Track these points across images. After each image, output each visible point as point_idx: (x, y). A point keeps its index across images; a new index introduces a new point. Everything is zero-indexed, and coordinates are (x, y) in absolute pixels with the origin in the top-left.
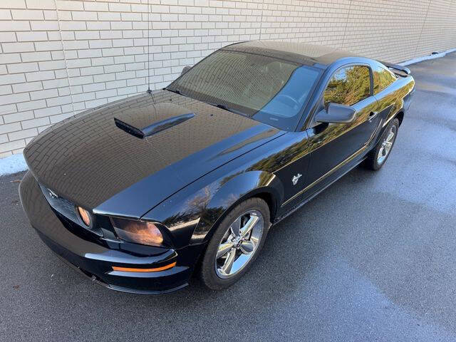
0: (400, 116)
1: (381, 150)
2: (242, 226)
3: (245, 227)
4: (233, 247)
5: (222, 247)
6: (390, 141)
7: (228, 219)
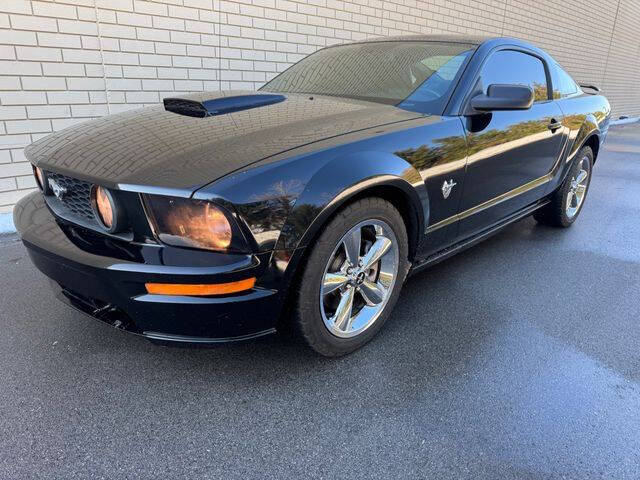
0: (593, 142)
1: (570, 196)
2: (363, 253)
3: (368, 256)
4: (349, 282)
5: (331, 280)
6: (583, 183)
7: (339, 220)
